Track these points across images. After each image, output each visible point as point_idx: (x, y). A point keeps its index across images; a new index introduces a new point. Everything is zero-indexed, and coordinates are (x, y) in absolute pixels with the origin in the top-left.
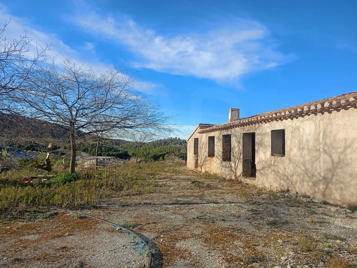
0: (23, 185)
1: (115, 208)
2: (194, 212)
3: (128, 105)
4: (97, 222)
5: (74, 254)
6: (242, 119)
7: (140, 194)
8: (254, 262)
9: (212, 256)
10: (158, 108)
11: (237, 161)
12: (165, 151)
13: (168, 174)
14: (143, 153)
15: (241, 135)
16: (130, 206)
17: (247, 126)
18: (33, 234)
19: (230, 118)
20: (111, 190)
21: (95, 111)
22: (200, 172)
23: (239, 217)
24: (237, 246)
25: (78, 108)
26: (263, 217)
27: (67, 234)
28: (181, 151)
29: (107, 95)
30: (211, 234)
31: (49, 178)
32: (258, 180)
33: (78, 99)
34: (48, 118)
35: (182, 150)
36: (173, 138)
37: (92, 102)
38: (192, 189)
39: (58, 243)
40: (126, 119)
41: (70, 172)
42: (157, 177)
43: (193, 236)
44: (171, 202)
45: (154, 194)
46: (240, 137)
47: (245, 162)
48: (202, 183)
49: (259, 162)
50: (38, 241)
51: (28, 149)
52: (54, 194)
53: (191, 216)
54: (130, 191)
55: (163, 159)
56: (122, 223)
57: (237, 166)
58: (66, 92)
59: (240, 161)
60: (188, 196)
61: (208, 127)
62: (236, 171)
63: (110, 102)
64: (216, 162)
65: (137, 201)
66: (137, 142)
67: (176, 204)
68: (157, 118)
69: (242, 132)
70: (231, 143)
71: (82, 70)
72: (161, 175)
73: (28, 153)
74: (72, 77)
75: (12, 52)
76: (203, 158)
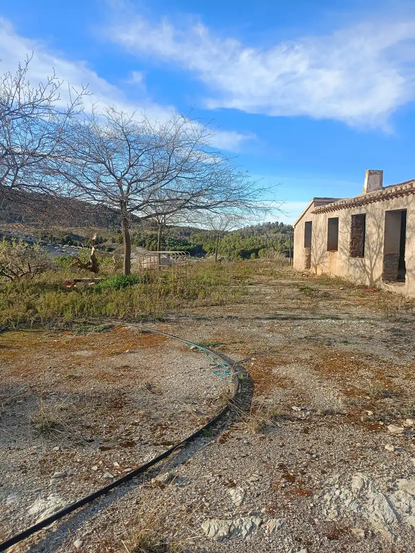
0: (67, 291)
1: (187, 322)
2: (301, 330)
3: (201, 172)
4: (165, 339)
5: (138, 375)
6: (386, 187)
7: (221, 303)
8: (387, 397)
9: (324, 387)
10: (247, 174)
11: (375, 256)
12: (260, 244)
13: (263, 277)
14: (226, 247)
15: (382, 214)
16: (208, 320)
17: (393, 199)
18: (86, 349)
19: (365, 187)
20: (181, 298)
21: (154, 184)
22: (314, 274)
23: (370, 338)
24: (362, 376)
25: (129, 181)
26: (409, 339)
27: (128, 350)
28: (285, 244)
29: (170, 159)
30: (325, 360)
31: (97, 282)
32: (408, 286)
33: (130, 167)
34: (90, 196)
35: (286, 242)
36: (271, 223)
37: (149, 171)
38: (299, 299)
39: (118, 361)
40: (199, 194)
41: (124, 273)
42: (246, 281)
43: (298, 360)
44: (267, 316)
45: (241, 305)
46: (381, 218)
47: (387, 257)
48: (315, 291)
49: (412, 257)
50: (93, 357)
51: (64, 242)
52: (107, 302)
53: (295, 336)
54: (207, 300)
55: (257, 256)
56: (198, 341)
57: (375, 264)
58: (113, 156)
59: (379, 256)
60: (293, 308)
61: (328, 203)
62: (372, 273)
63: (175, 168)
64: (340, 258)
65: (218, 314)
66: (216, 231)
67: (273, 319)
68: (245, 192)
69: (385, 210)
70: (366, 228)
71: (132, 123)
72: (253, 279)
73: (64, 249)
74: (119, 134)
75: (39, 102)
76: (319, 253)
